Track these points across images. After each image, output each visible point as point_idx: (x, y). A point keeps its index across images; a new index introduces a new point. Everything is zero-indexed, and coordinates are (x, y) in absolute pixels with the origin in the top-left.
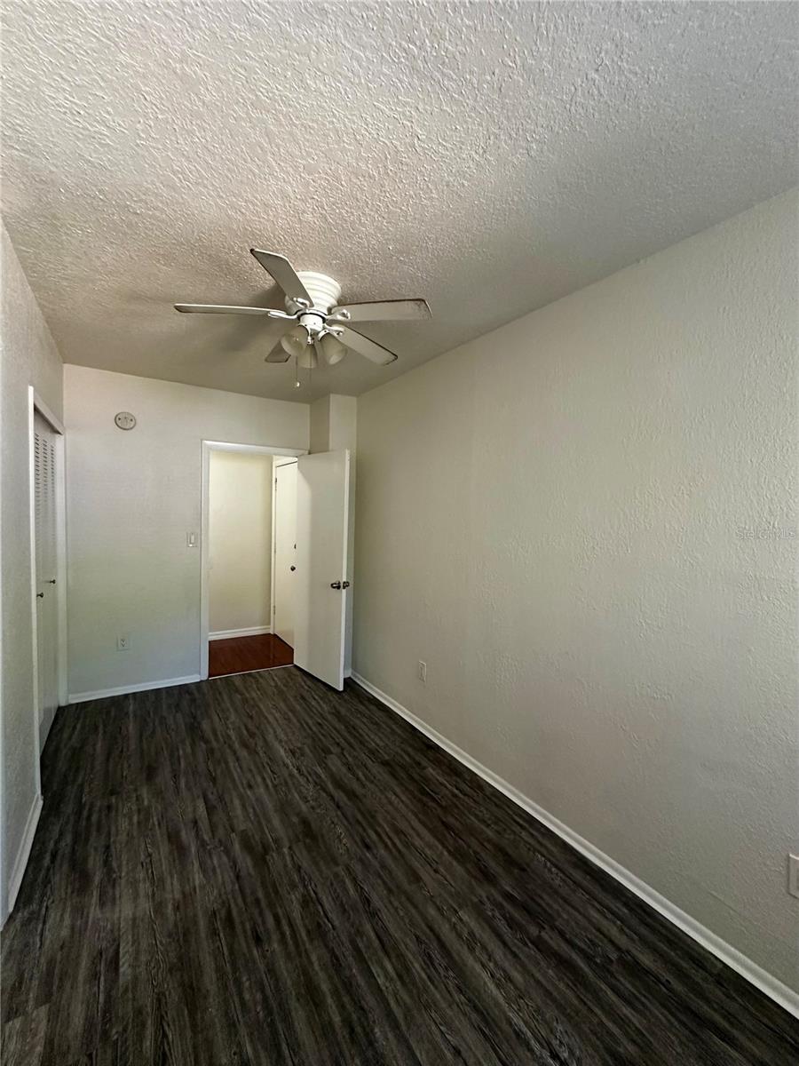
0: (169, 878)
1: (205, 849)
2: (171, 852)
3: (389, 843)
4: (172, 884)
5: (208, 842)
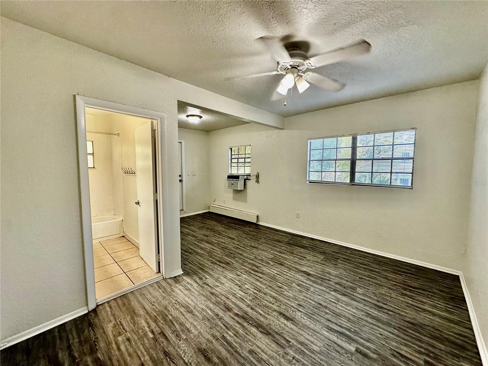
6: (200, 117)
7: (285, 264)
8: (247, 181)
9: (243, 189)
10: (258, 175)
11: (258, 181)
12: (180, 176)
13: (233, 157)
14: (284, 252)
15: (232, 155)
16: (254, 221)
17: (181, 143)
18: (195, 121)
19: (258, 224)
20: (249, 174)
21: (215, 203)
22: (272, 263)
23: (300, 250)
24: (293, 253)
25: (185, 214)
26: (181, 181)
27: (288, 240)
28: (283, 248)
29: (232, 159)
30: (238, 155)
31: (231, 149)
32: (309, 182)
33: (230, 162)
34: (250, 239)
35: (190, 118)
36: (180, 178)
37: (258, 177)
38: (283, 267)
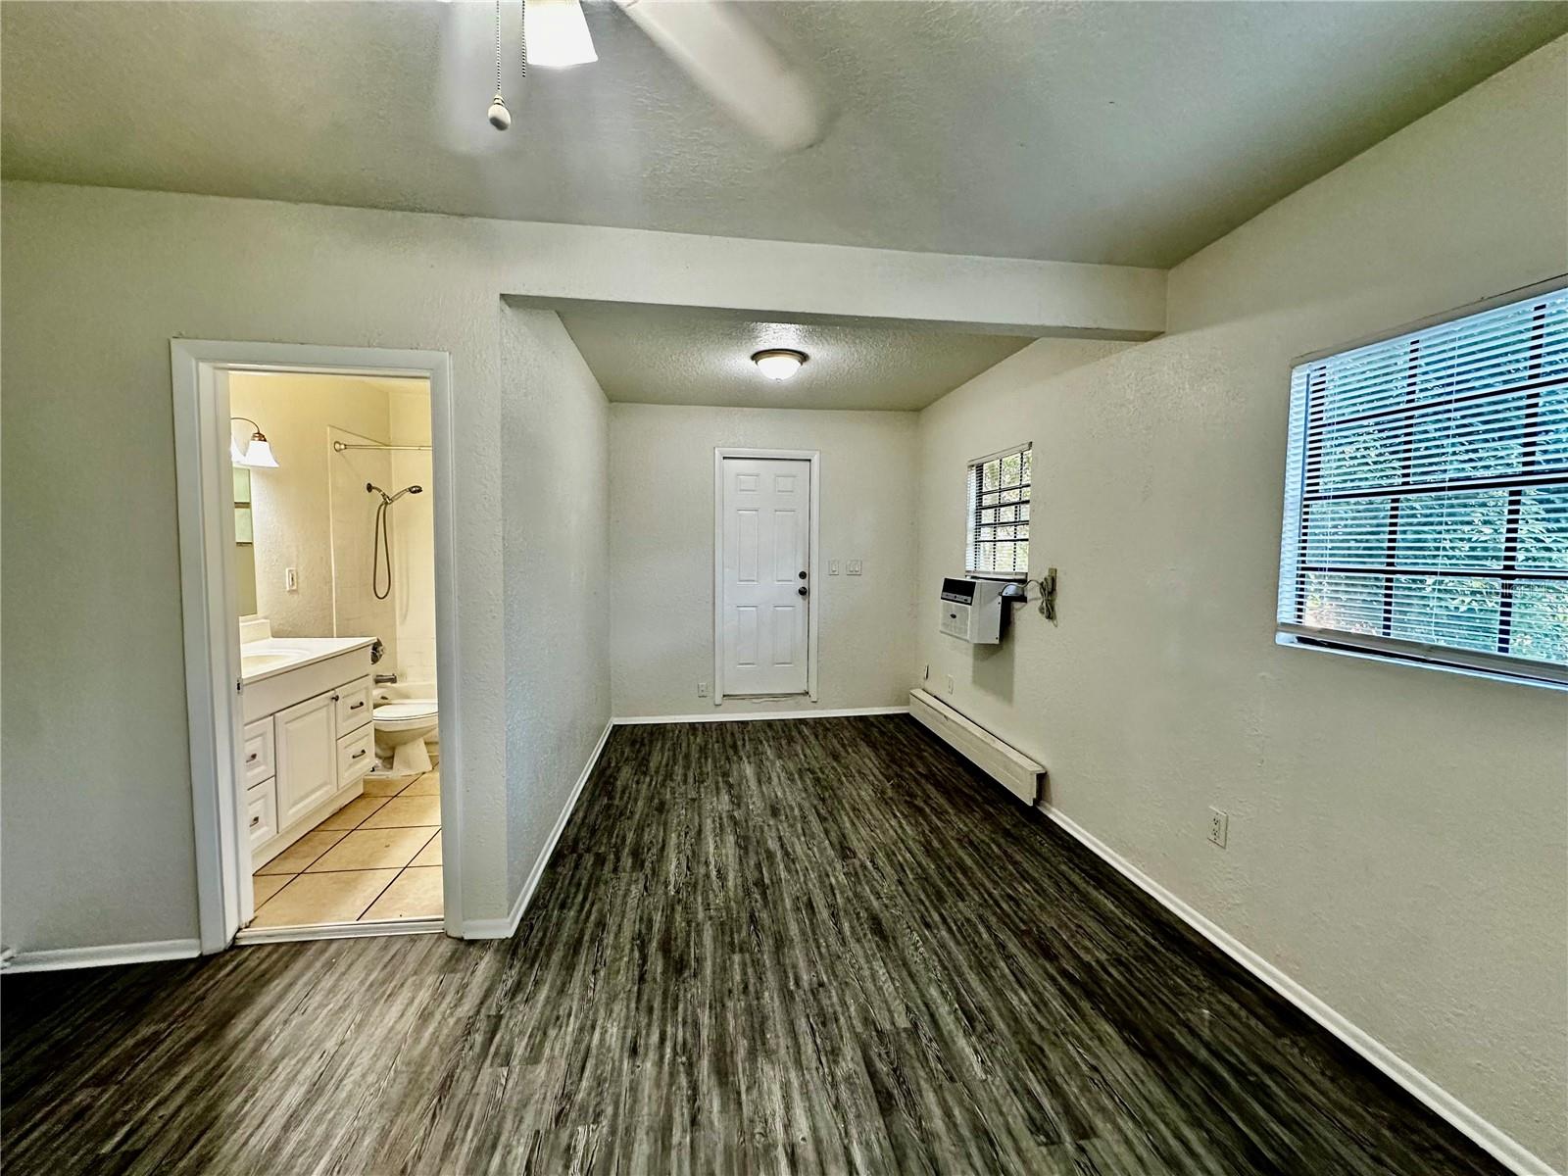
6: (798, 356)
7: (912, 1106)
8: (1017, 605)
9: (997, 642)
10: (1054, 580)
11: (1050, 613)
12: (803, 575)
13: (987, 500)
14: (1001, 1025)
15: (980, 495)
16: (1027, 795)
17: (810, 460)
18: (780, 371)
19: (1045, 812)
20: (1023, 577)
21: (928, 685)
22: (849, 1061)
23: (1116, 1056)
24: (1036, 1057)
25: (815, 708)
26: (803, 592)
27: (1103, 957)
28: (1020, 1000)
29: (980, 508)
30: (1001, 491)
31: (980, 469)
32: (1301, 640)
33: (972, 523)
34: (918, 878)
35: (764, 362)
36: (801, 583)
37: (1049, 589)
38: (879, 1122)
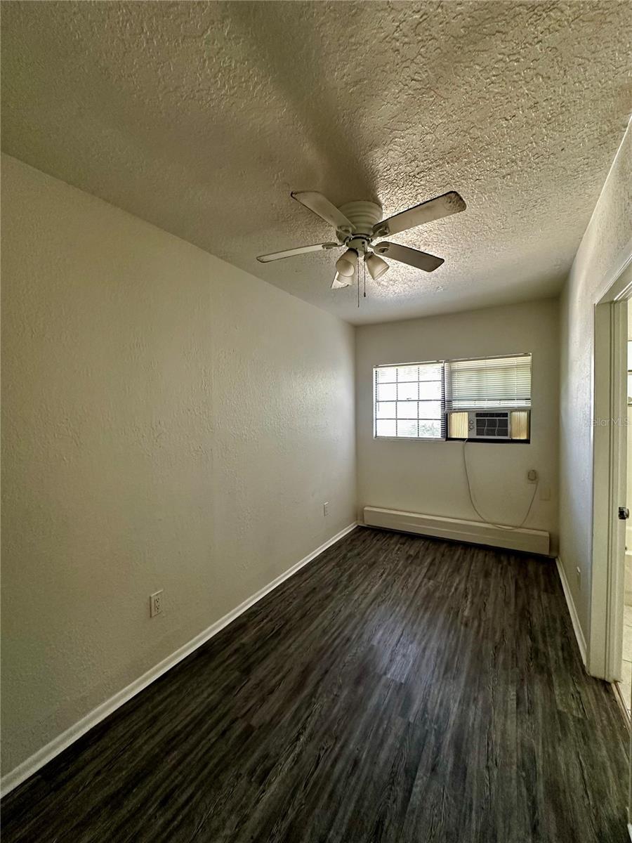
0: (476, 726)
1: (440, 727)
2: (468, 752)
3: (338, 632)
4: (475, 720)
5: (433, 732)
